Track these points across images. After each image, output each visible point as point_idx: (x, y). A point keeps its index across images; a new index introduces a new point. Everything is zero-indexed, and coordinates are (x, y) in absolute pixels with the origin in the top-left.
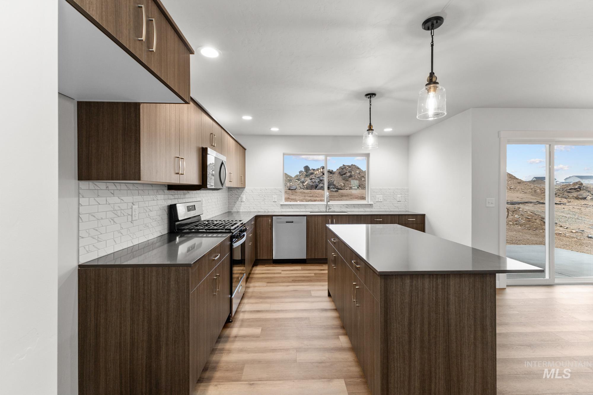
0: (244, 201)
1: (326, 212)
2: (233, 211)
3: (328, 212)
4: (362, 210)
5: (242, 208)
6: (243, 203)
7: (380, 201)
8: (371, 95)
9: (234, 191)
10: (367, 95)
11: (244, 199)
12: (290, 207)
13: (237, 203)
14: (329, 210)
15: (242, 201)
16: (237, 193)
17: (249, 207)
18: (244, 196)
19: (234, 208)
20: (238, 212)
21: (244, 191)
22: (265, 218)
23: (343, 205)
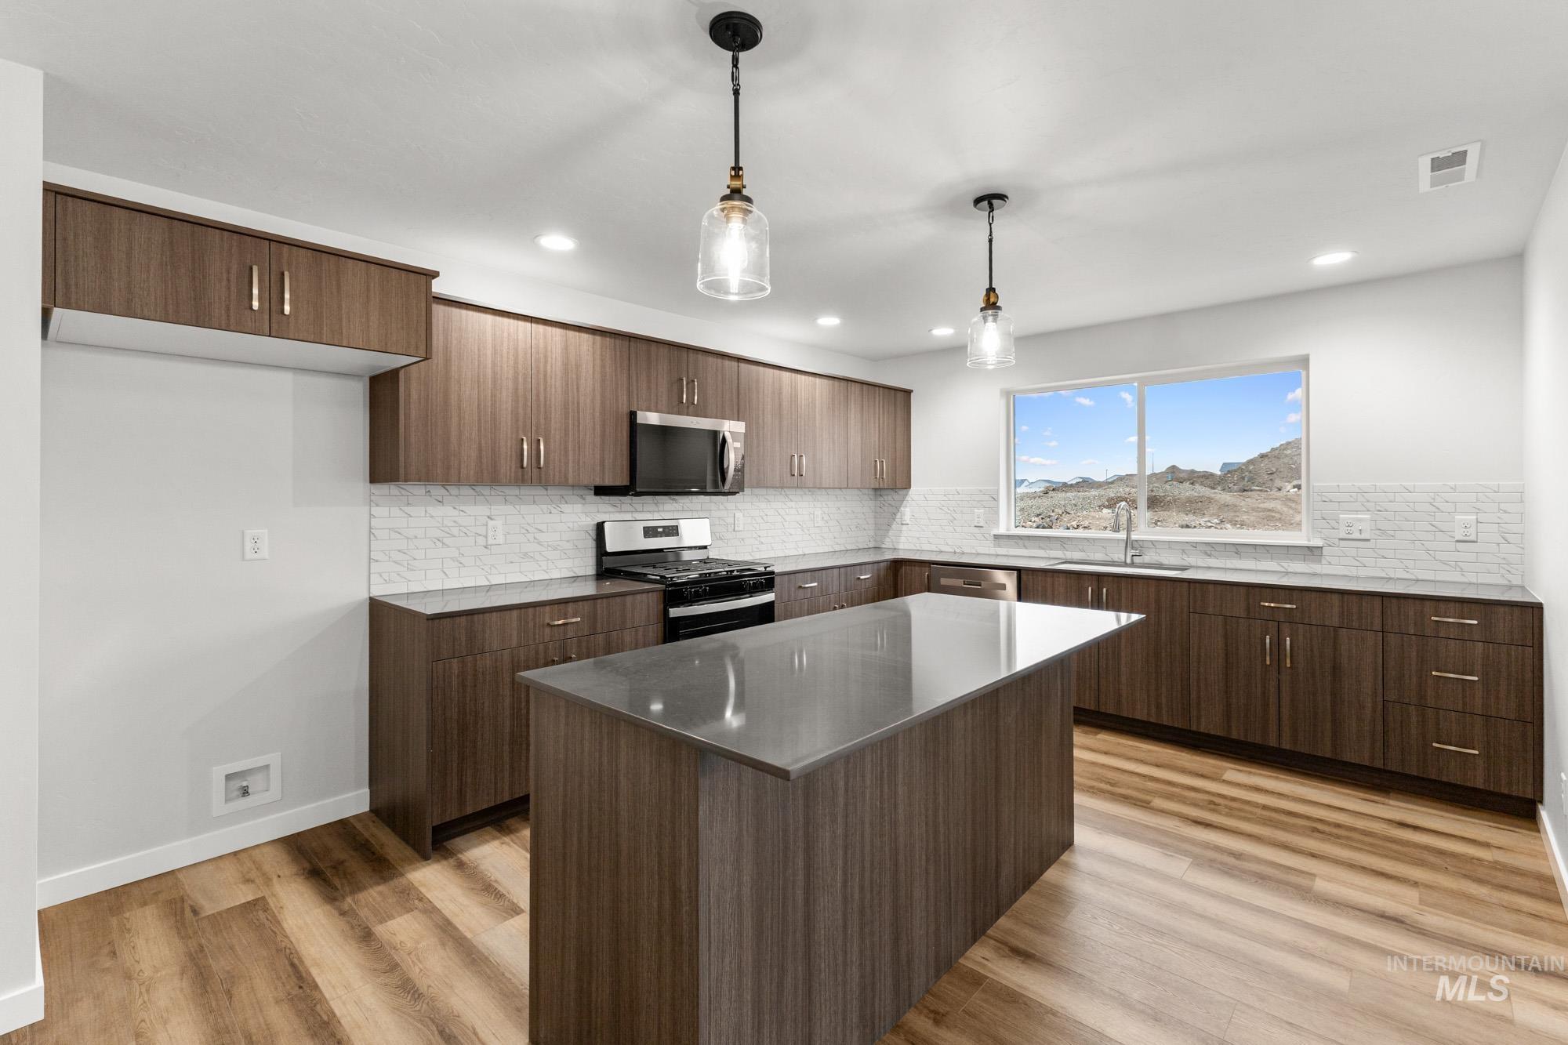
0: (908, 522)
1: (1125, 565)
2: (884, 546)
3: (1132, 565)
4: (1272, 565)
5: (903, 539)
6: (904, 527)
7: (1356, 535)
8: (990, 200)
9: (886, 497)
10: (978, 201)
11: (907, 518)
12: (1021, 542)
13: (894, 526)
14: (1137, 560)
15: (904, 522)
16: (893, 503)
17: (918, 538)
18: (908, 509)
19: (887, 539)
20: (895, 549)
21: (908, 498)
22: (917, 568)
23: (1195, 545)
